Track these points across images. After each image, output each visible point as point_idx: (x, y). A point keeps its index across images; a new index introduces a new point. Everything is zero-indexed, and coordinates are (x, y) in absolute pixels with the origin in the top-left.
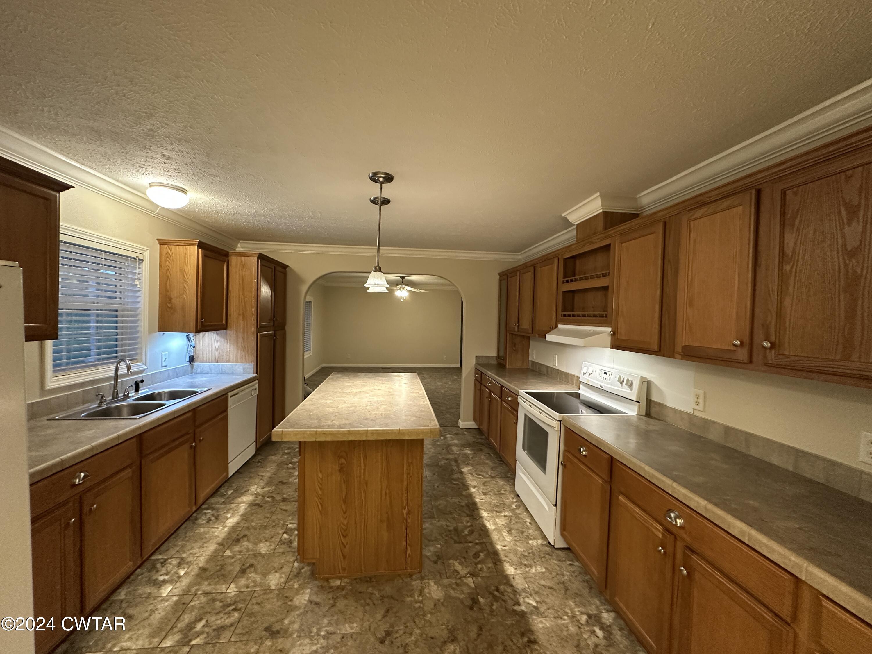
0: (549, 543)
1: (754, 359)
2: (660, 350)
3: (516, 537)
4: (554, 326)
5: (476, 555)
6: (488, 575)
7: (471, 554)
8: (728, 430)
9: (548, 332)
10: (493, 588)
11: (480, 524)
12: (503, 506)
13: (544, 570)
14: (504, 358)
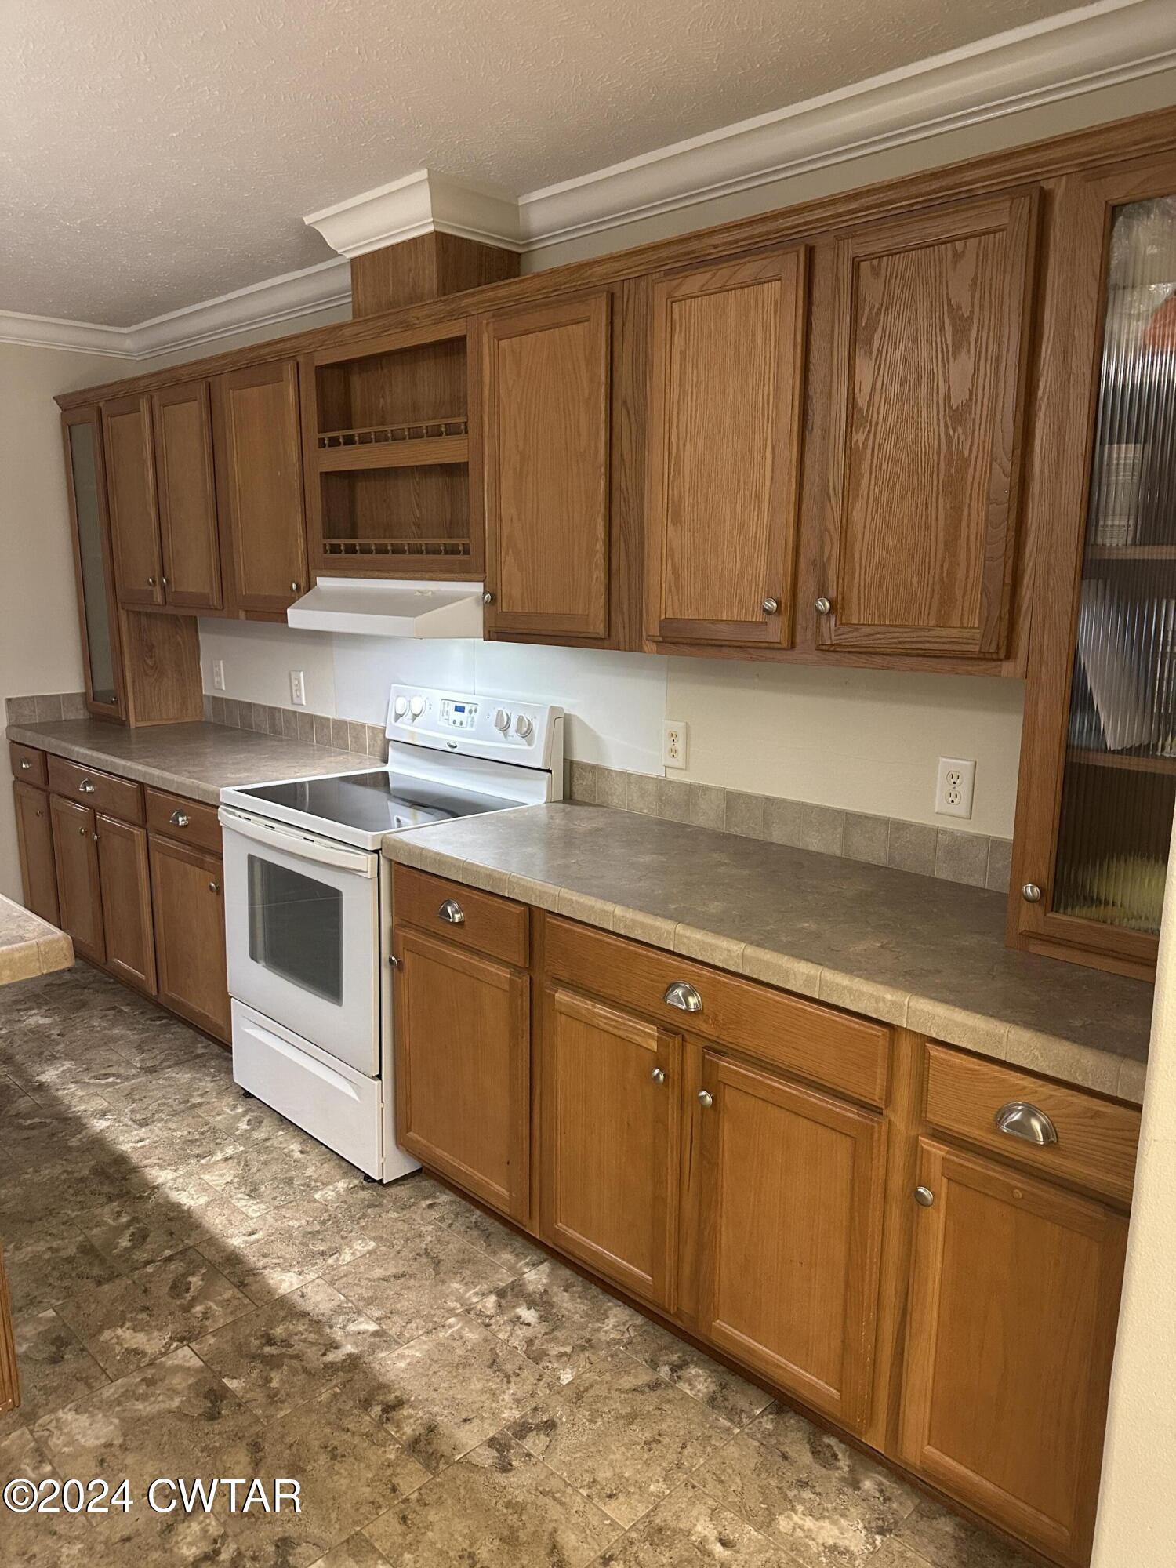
0: (367, 1178)
1: (798, 639)
2: (609, 635)
3: (275, 1198)
4: (303, 584)
5: (179, 1287)
6: (230, 1319)
7: (161, 1290)
8: (732, 800)
9: (291, 601)
10: (255, 1342)
11: (158, 1205)
12: (212, 1136)
13: (372, 1245)
14: (118, 695)
